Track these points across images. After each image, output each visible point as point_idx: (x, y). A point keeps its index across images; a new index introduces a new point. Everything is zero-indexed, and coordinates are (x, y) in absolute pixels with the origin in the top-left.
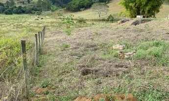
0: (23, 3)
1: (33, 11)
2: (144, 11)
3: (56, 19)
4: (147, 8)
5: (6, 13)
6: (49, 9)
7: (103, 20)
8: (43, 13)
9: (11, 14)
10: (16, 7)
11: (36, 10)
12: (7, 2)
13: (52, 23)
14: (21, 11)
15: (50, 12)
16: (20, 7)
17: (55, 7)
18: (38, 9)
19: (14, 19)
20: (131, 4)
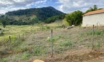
0: (26, 20)
1: (30, 24)
2: (75, 23)
3: (40, 27)
4: (76, 22)
5: (18, 25)
6: (37, 22)
7: (60, 27)
8: (35, 24)
9: (21, 25)
10: (23, 22)
11: (31, 23)
12: (19, 20)
13: (38, 28)
14: (25, 24)
15: (38, 24)
16: (25, 22)
17: (40, 22)
18: (33, 22)
19: (22, 27)
20: (69, 20)
